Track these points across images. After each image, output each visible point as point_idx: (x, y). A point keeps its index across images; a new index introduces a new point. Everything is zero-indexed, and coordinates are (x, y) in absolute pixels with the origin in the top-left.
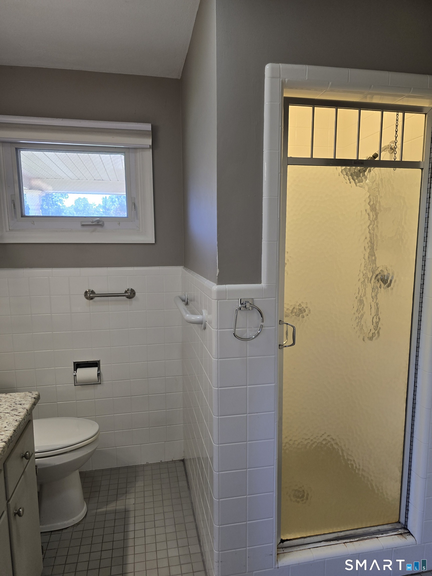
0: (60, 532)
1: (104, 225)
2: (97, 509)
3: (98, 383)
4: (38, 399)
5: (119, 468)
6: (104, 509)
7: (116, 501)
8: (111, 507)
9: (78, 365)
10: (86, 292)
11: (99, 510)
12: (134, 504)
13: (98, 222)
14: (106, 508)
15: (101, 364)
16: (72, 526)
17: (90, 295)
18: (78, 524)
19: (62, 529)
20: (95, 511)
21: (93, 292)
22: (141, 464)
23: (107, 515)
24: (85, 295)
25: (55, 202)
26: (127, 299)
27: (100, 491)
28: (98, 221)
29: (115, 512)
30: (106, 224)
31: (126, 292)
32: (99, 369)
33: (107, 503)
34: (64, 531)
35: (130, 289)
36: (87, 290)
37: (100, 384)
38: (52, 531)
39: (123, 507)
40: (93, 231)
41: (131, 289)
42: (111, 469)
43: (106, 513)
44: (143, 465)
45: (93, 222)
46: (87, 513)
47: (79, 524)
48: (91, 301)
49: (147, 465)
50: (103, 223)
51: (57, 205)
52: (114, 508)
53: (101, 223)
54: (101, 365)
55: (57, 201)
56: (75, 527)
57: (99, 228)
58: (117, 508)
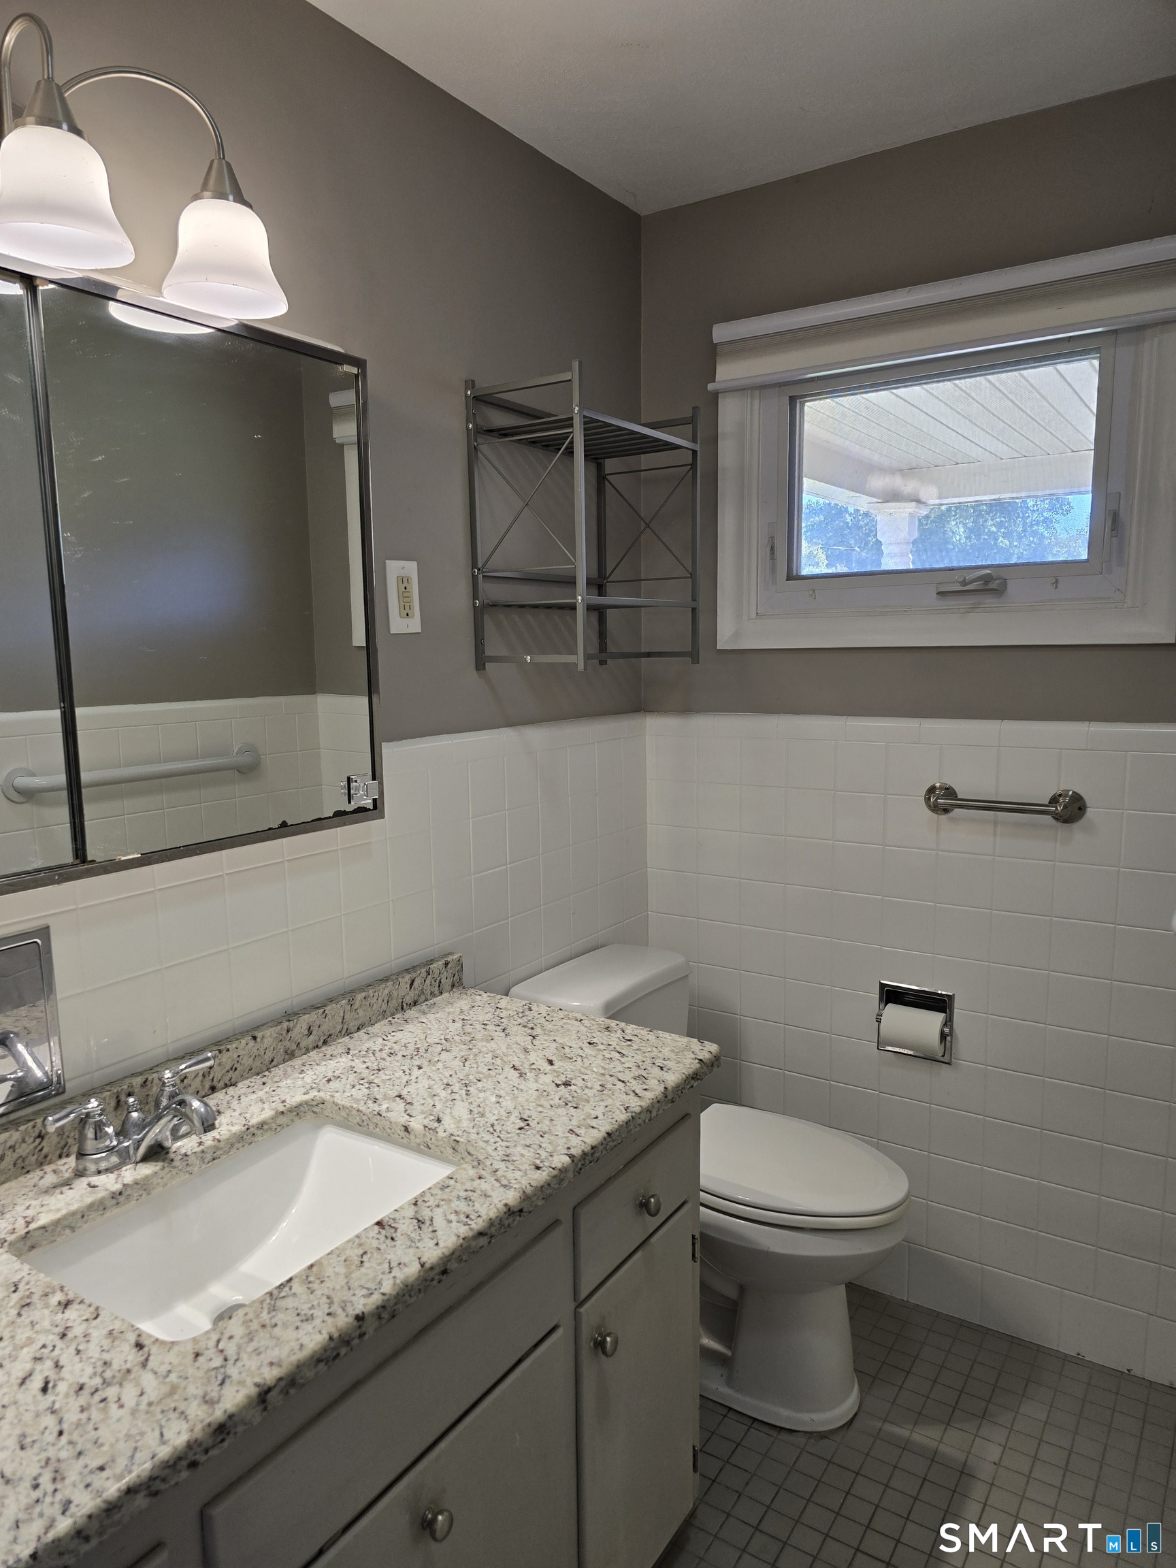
0: (774, 1433)
1: (1006, 589)
2: (885, 1421)
3: (942, 1059)
4: (712, 1066)
5: (986, 1332)
6: (903, 1432)
7: (944, 1427)
8: (925, 1436)
9: (892, 995)
10: (932, 790)
11: (888, 1427)
12: (995, 1464)
13: (986, 583)
14: (912, 1431)
15: (955, 1006)
16: (805, 1432)
17: (937, 798)
18: (823, 1435)
19: (782, 1429)
20: (879, 1424)
21: (950, 792)
22: (1057, 1351)
23: (905, 1452)
24: (928, 800)
25: (1032, 526)
26: (1053, 822)
27: (908, 1372)
28: (987, 579)
29: (933, 1458)
30: (1012, 588)
31: (1054, 800)
32: (948, 1022)
33: (919, 1417)
34: (784, 1436)
35: (1071, 793)
36: (938, 785)
37: (949, 1064)
38: (755, 1419)
39: (961, 1456)
40: (973, 609)
41: (1073, 792)
42: (962, 1324)
43: (905, 1446)
44: (1066, 1355)
45: (964, 583)
46: (857, 1417)
47: (826, 1437)
48: (944, 817)
49: (1078, 1361)
50: (1004, 583)
51: (1034, 533)
52: (934, 1444)
53: (994, 585)
54: (956, 1010)
55: (1038, 523)
56: (812, 1441)
57: (990, 601)
58: (943, 1448)
